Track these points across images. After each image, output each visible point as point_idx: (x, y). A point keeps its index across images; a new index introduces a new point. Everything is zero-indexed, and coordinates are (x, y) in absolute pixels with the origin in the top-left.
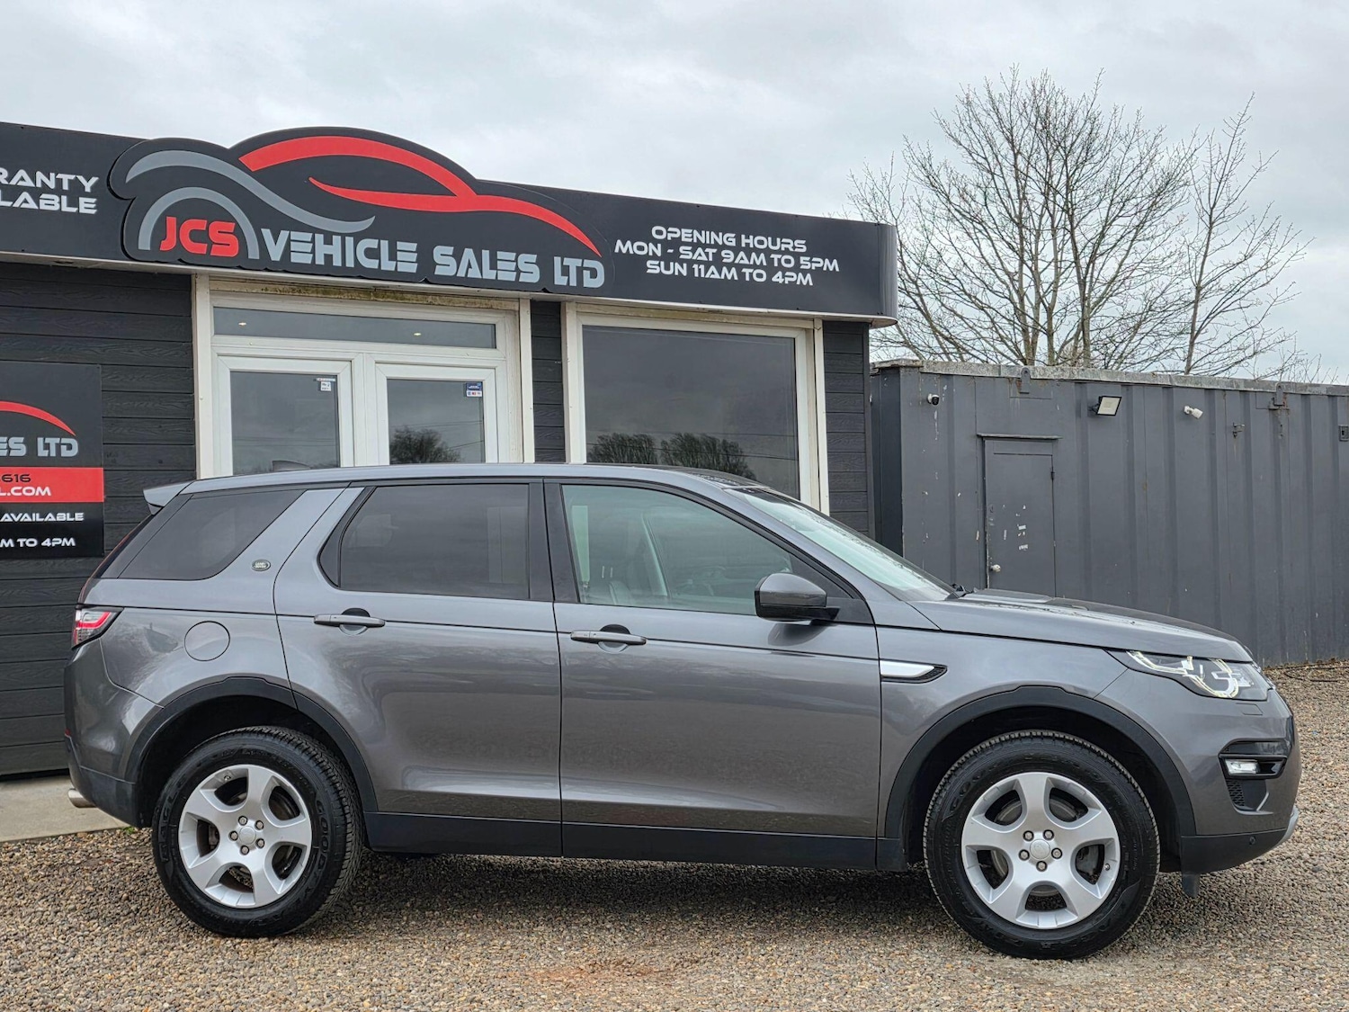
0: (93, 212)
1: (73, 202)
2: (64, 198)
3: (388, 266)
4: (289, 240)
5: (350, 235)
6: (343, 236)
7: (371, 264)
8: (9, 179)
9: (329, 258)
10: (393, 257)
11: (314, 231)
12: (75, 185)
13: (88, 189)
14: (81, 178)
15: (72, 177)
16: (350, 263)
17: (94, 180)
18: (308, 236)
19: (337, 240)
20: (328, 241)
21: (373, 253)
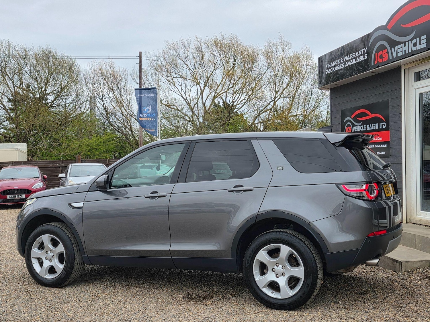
0: (367, 58)
1: (364, 57)
2: (363, 56)
3: (419, 47)
4: (397, 49)
5: (409, 41)
6: (408, 41)
7: (414, 49)
8: (355, 56)
9: (405, 51)
10: (420, 44)
11: (401, 43)
12: (364, 51)
13: (366, 52)
14: (365, 49)
15: (363, 50)
16: (410, 51)
17: (367, 48)
18: (400, 46)
19: (407, 43)
20: (405, 46)
21: (415, 45)
